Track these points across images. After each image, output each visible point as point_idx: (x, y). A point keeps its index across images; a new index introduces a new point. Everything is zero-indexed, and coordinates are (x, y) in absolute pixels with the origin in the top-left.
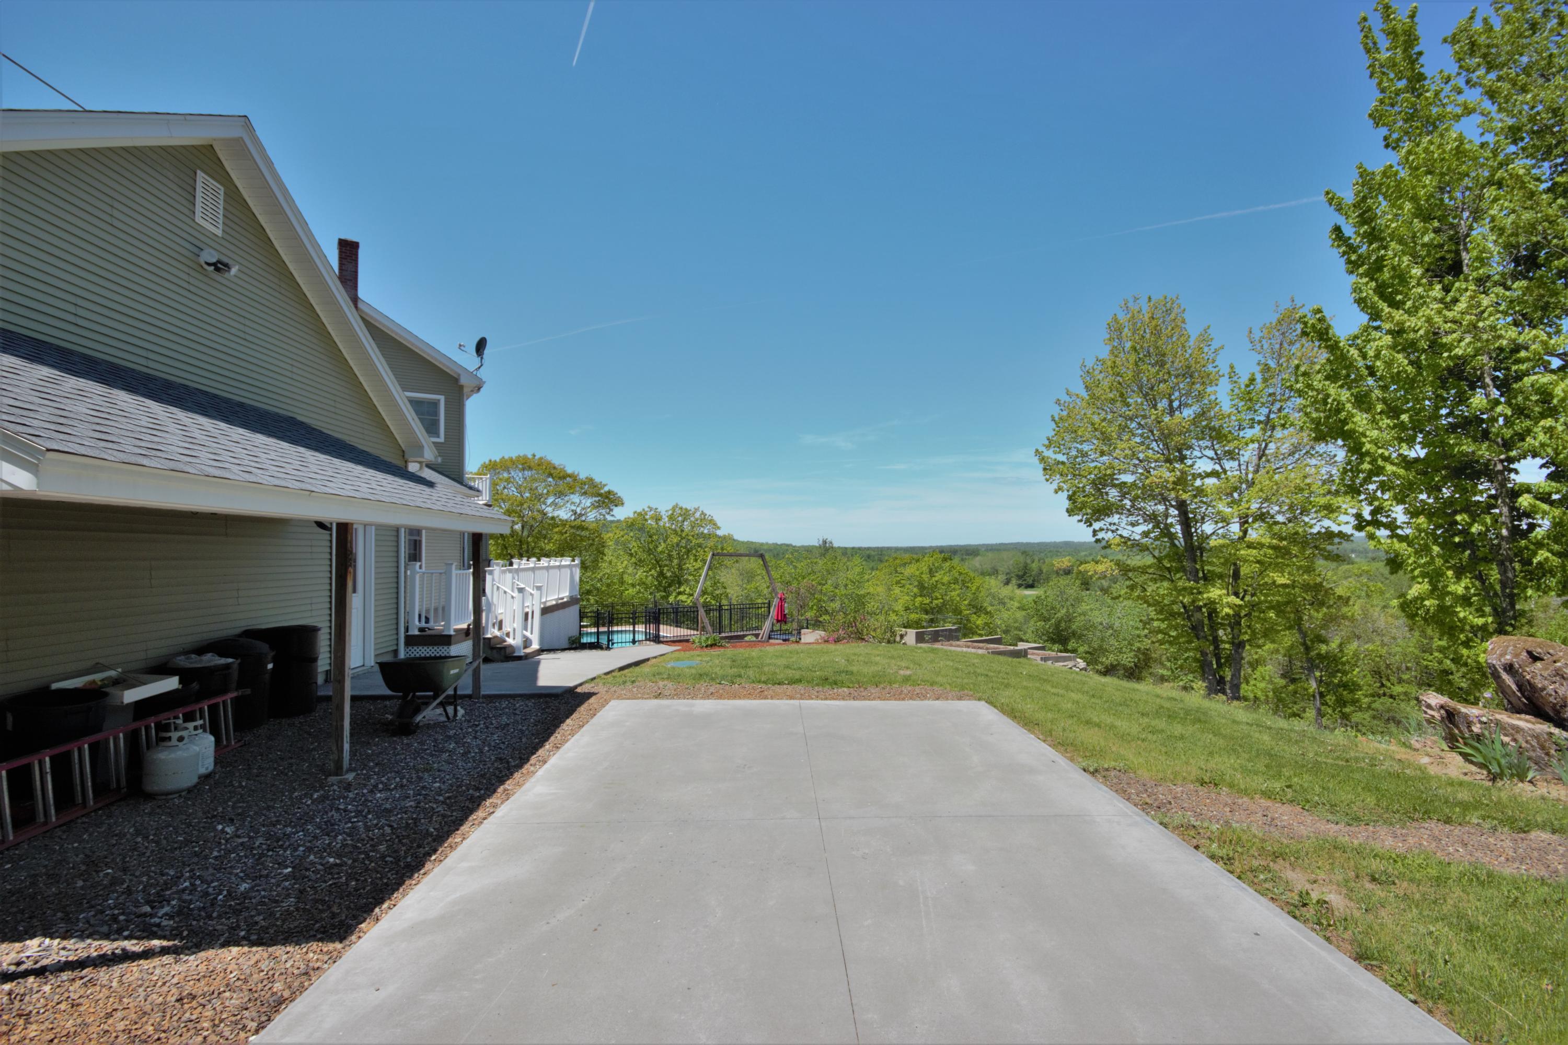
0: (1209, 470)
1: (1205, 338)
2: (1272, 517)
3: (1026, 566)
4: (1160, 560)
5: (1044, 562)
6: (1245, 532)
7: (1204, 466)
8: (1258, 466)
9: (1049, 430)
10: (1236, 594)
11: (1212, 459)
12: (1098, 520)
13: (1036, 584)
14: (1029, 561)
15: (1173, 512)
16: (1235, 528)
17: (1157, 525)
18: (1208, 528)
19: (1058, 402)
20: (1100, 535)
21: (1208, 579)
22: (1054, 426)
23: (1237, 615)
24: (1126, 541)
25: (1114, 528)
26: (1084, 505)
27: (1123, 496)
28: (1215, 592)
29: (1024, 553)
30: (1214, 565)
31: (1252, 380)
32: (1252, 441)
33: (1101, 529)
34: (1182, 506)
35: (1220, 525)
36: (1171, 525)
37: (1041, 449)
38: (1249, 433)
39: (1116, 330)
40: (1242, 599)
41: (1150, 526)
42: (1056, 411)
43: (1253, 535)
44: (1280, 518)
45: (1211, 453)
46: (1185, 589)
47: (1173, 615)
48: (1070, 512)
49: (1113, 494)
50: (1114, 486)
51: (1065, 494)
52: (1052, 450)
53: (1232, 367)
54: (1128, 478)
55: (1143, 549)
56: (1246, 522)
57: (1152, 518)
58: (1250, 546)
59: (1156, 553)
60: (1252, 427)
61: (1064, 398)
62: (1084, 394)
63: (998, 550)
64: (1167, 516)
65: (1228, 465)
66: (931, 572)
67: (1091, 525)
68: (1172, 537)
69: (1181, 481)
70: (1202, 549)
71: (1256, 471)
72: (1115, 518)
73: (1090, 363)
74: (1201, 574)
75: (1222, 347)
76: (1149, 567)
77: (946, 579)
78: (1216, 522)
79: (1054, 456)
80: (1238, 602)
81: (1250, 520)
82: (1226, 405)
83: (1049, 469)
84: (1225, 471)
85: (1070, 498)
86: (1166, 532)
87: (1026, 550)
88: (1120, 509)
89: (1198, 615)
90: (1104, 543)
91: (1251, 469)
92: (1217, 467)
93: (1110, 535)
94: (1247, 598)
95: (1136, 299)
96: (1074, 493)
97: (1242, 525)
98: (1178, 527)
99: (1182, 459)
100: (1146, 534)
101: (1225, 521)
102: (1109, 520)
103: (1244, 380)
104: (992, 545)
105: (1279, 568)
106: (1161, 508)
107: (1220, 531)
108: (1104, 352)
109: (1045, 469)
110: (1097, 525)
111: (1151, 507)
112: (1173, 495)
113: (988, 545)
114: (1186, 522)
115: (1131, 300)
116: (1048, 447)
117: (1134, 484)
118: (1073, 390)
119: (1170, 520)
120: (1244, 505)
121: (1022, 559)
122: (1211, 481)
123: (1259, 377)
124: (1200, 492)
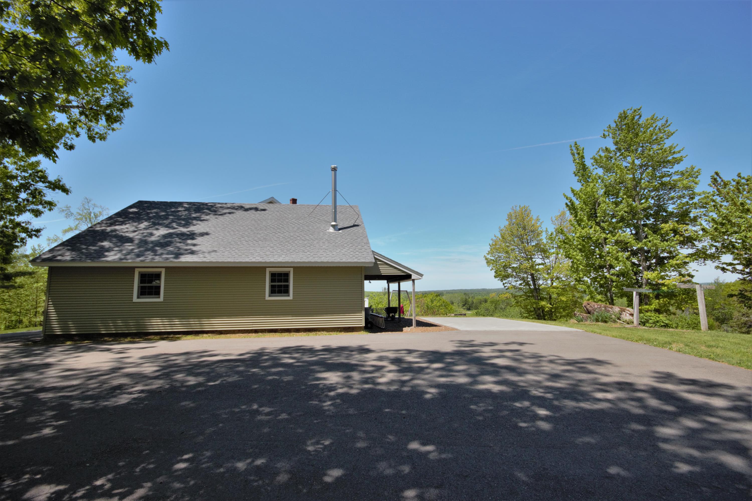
0: (540, 263)
1: (538, 220)
2: (561, 278)
3: (466, 300)
4: (526, 293)
5: (474, 298)
6: (552, 284)
7: (539, 261)
8: (556, 262)
9: (488, 248)
10: (551, 304)
11: (541, 259)
12: (505, 280)
13: (471, 308)
14: (467, 298)
15: (530, 277)
16: (549, 282)
17: (524, 281)
18: (541, 282)
19: (492, 239)
20: (506, 285)
21: (542, 299)
22: (490, 247)
23: (551, 311)
24: (514, 287)
25: (510, 282)
26: (500, 275)
27: (513, 272)
28: (543, 303)
29: (465, 294)
30: (544, 294)
31: (552, 234)
32: (554, 254)
33: (506, 283)
34: (532, 275)
35: (544, 281)
36: (529, 281)
37: (486, 255)
38: (552, 251)
39: (510, 217)
40: (553, 306)
41: (522, 282)
42: (491, 242)
43: (555, 284)
44: (564, 279)
45: (541, 257)
46: (534, 302)
47: (531, 311)
48: (495, 277)
49: (510, 271)
50: (510, 268)
51: (494, 270)
52: (489, 255)
53: (547, 229)
54: (515, 266)
55: (521, 289)
56: (553, 280)
57: (523, 279)
58: (554, 288)
59: (524, 290)
60: (553, 249)
61: (494, 238)
62: (500, 237)
63: (452, 293)
64: (527, 278)
65: (547, 261)
66: (432, 301)
67: (502, 281)
68: (529, 285)
69: (532, 267)
70: (539, 289)
71: (555, 263)
72: (510, 279)
73: (502, 227)
74: (539, 298)
75: (543, 222)
76: (522, 295)
77: (438, 304)
78: (543, 280)
79: (490, 258)
80: (551, 306)
81: (554, 279)
82: (545, 241)
83: (488, 262)
84: (545, 263)
85: (495, 272)
86: (528, 284)
87: (466, 293)
88: (512, 276)
89: (539, 311)
90: (507, 288)
91: (554, 263)
92: (543, 262)
93: (509, 285)
94: (554, 306)
95: (516, 206)
96: (497, 271)
97: (551, 281)
98: (531, 282)
99: (531, 258)
100: (521, 284)
101: (546, 280)
102: (508, 279)
103: (550, 233)
104: (449, 291)
105: (563, 295)
106: (526, 275)
107: (545, 283)
108: (507, 223)
109: (487, 262)
110: (504, 282)
111: (522, 275)
112: (529, 271)
113: (447, 291)
114: (534, 280)
115: (514, 207)
116: (488, 254)
117: (517, 267)
118: (497, 235)
119: (529, 279)
120: (552, 275)
121: (464, 297)
122: (541, 267)
123: (555, 233)
124: (537, 270)
